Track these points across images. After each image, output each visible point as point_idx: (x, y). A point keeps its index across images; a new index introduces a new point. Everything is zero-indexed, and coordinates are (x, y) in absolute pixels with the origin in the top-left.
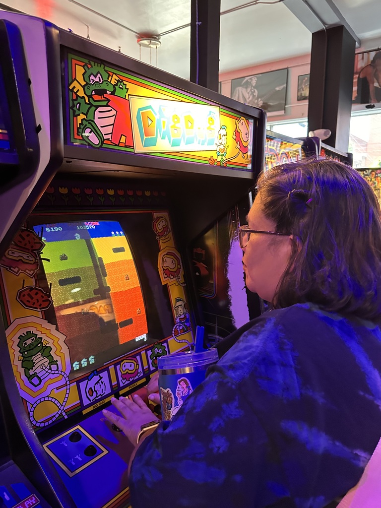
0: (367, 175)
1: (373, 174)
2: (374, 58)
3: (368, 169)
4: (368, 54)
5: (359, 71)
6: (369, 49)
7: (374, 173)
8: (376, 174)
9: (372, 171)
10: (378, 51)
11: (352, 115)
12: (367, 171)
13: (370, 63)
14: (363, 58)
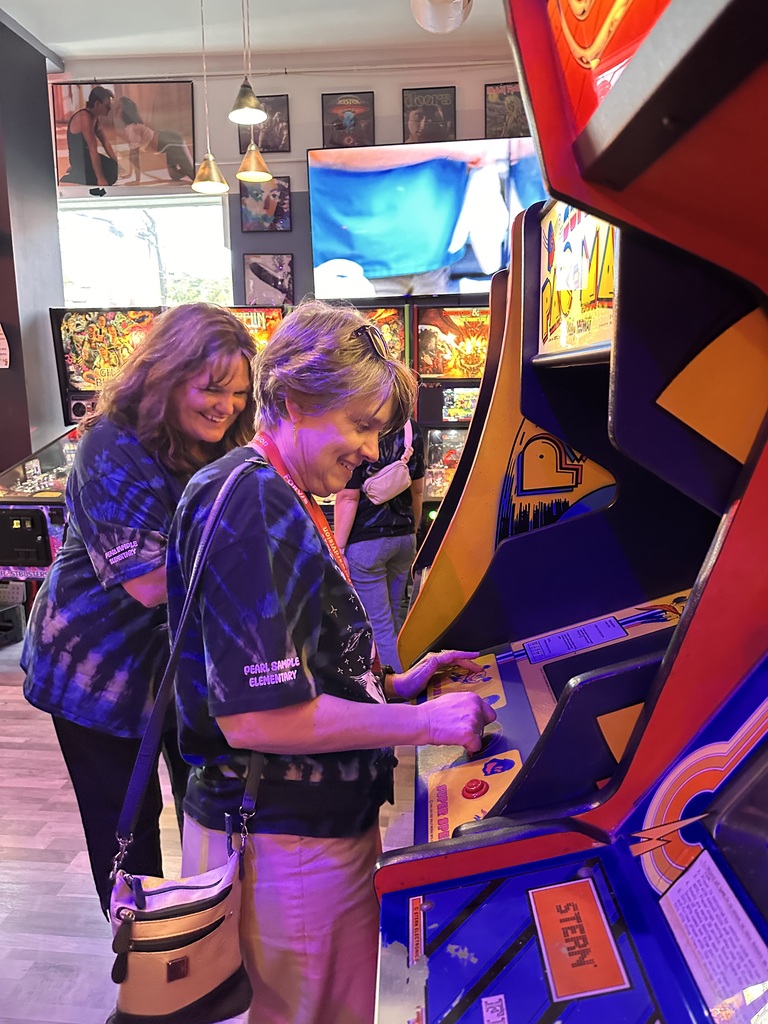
0: (92, 322)
1: (102, 321)
2: (90, 97)
3: (94, 310)
4: (79, 88)
5: (67, 119)
6: (79, 79)
7: (102, 318)
8: (107, 320)
9: (99, 315)
10: (95, 86)
11: (60, 206)
12: (91, 313)
13: (84, 107)
14: (71, 95)
